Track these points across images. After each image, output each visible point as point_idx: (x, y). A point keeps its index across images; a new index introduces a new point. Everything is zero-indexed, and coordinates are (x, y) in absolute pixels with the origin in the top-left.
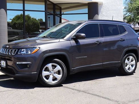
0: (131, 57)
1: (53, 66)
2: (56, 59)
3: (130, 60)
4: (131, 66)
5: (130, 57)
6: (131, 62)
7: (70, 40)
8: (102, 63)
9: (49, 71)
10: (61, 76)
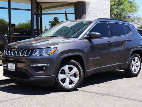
1: (69, 68)
4: (136, 67)
6: (137, 63)
8: (112, 65)
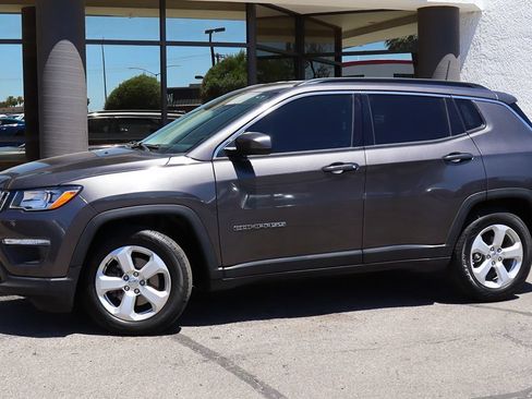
0: (501, 230)
1: (135, 255)
2: (148, 232)
3: (498, 240)
4: (499, 265)
5: (499, 226)
6: (504, 250)
7: (212, 161)
8: (359, 252)
9: (121, 276)
10: (165, 294)
